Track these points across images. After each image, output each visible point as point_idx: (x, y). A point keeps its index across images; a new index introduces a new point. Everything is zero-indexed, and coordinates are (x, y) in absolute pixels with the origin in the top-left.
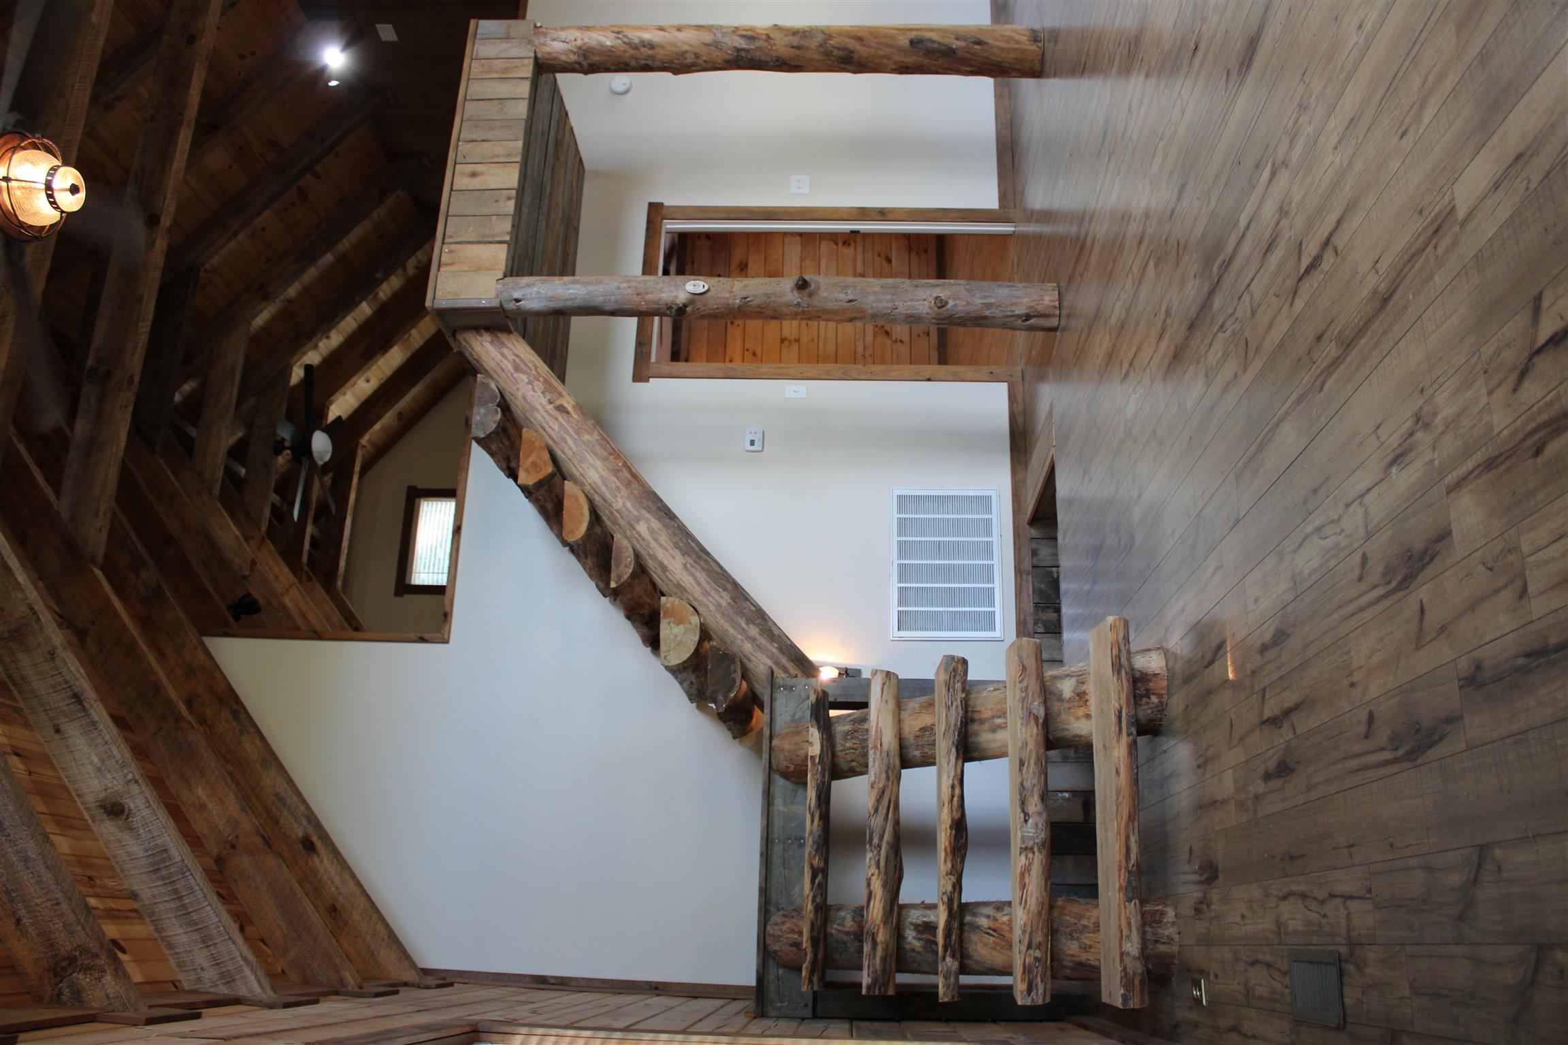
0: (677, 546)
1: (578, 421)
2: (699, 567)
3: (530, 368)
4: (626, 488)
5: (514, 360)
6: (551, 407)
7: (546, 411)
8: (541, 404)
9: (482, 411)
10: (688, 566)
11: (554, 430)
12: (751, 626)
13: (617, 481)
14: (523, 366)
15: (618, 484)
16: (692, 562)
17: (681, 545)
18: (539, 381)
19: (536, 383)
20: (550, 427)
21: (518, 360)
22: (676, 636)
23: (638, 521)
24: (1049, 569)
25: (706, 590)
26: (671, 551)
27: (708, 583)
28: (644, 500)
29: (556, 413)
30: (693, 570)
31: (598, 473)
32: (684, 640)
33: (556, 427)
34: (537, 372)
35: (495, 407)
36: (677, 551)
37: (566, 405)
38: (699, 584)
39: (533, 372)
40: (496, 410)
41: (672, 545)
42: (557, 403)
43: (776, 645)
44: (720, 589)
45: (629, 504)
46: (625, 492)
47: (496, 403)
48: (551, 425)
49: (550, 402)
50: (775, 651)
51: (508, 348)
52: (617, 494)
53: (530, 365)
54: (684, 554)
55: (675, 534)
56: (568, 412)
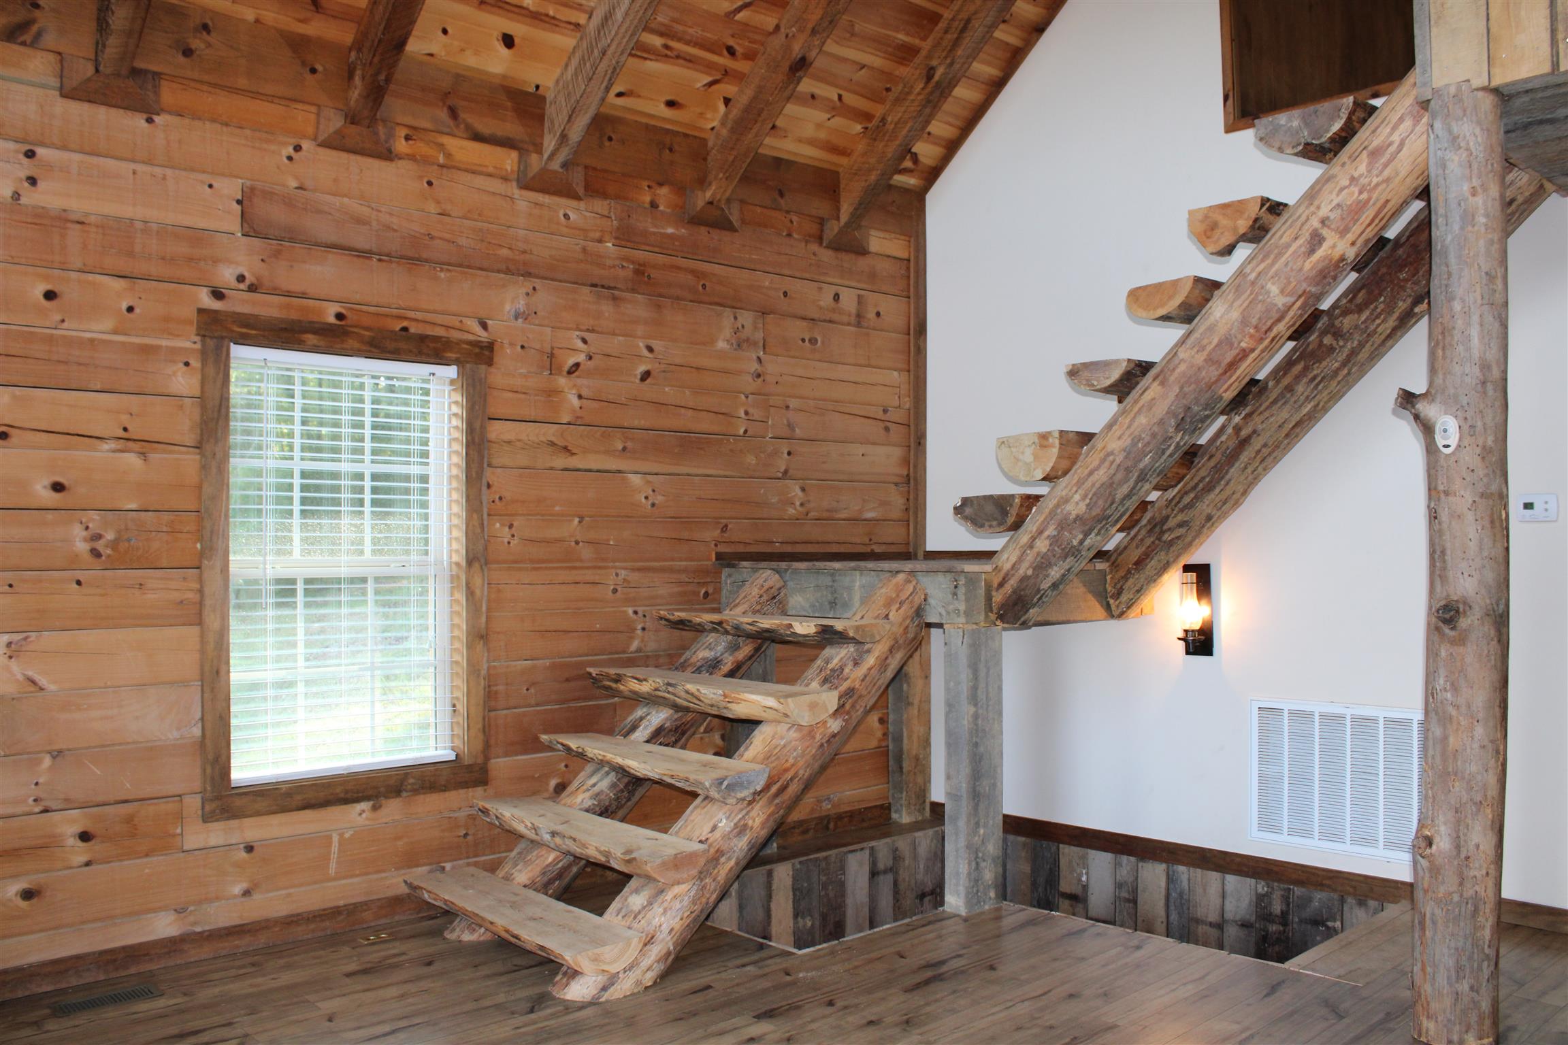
0: (1136, 440)
1: (1301, 270)
2: (1112, 471)
3: (1381, 172)
4: (1205, 360)
5: (1390, 144)
6: (1314, 222)
7: (1308, 219)
8: (1318, 208)
9: (1295, 123)
10: (1111, 458)
11: (1281, 237)
12: (1047, 542)
13: (1212, 346)
14: (1383, 160)
15: (1209, 348)
16: (1118, 461)
17: (1140, 445)
18: (1361, 193)
19: (1356, 190)
20: (1284, 232)
21: (1392, 149)
22: (1023, 453)
23: (1162, 384)
24: (1338, 917)
25: (1083, 483)
26: (1128, 433)
27: (1093, 485)
28: (1193, 386)
29: (1305, 236)
30: (1107, 464)
31: (1221, 317)
32: (1020, 464)
33: (1285, 239)
34: (1377, 185)
35: (1303, 141)
36: (1129, 441)
37: (1325, 246)
38: (1091, 473)
39: (1375, 180)
40: (1299, 144)
41: (1137, 433)
42: (1325, 232)
43: (1030, 572)
44: (1088, 501)
45: (1182, 367)
46: (1200, 359)
47: (1309, 140)
48: (1288, 233)
49: (1323, 222)
50: (1021, 572)
51: (1415, 125)
52: (1195, 350)
53: (1386, 173)
54: (1128, 452)
55: (1154, 435)
56: (1312, 251)
